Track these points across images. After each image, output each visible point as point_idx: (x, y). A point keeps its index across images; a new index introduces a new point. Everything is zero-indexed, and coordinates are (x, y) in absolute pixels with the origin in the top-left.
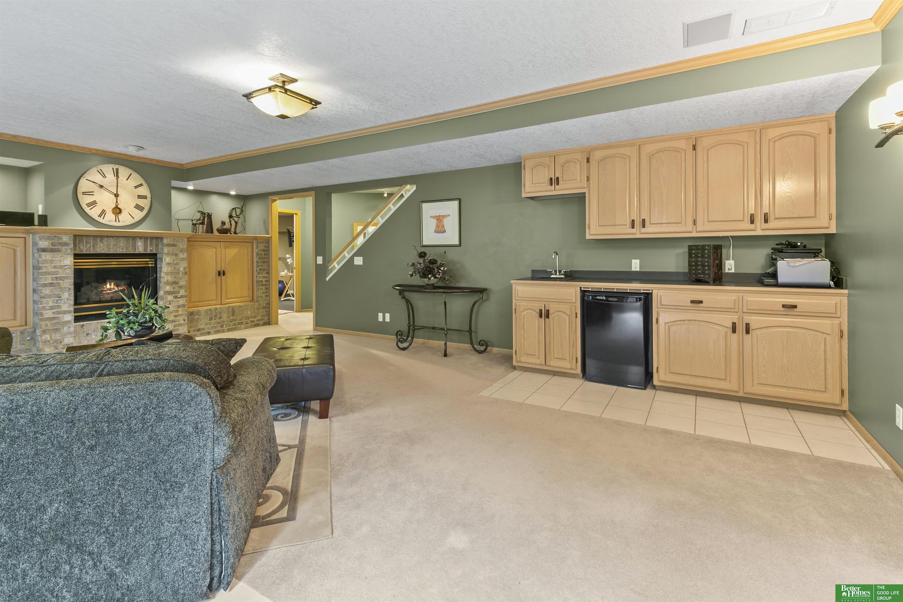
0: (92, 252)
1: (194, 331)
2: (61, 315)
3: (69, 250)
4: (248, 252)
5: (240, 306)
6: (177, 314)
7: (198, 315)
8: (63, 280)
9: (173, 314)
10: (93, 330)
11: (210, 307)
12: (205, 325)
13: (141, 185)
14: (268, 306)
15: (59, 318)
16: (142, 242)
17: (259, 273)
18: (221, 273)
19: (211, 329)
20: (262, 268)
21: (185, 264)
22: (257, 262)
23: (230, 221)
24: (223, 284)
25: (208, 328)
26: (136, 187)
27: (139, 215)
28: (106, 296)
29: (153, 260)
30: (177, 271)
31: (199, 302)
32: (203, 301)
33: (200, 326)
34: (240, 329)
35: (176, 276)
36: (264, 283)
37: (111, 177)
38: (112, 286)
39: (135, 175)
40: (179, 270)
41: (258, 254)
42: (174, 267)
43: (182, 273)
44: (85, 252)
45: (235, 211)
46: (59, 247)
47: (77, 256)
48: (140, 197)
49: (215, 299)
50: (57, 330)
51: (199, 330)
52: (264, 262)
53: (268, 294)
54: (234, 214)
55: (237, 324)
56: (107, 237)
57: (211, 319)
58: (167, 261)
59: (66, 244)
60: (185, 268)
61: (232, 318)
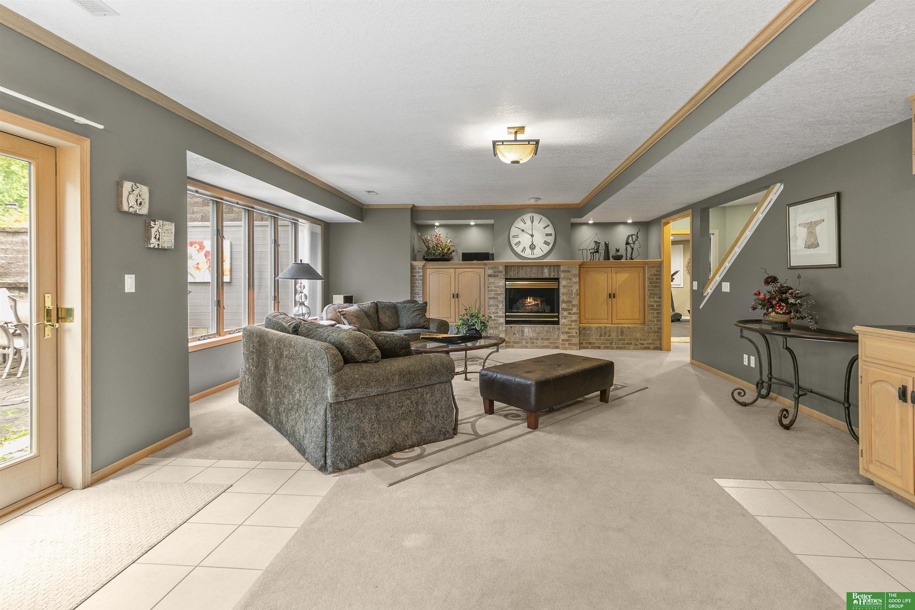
0: (517, 277)
1: (586, 343)
2: (498, 319)
3: (502, 275)
4: (639, 277)
5: (629, 328)
6: (570, 327)
7: (589, 330)
8: (500, 296)
9: (568, 327)
10: (517, 331)
11: (601, 325)
12: (595, 340)
13: (548, 226)
14: (659, 331)
15: (497, 320)
16: (547, 269)
17: (650, 298)
18: (612, 296)
19: (601, 344)
20: (653, 292)
21: (577, 287)
22: (648, 286)
23: (626, 248)
24: (614, 306)
25: (598, 343)
26: (544, 228)
27: (547, 249)
28: (527, 308)
29: (557, 283)
30: (570, 292)
31: (592, 319)
32: (596, 319)
33: (591, 341)
34: (629, 349)
35: (570, 296)
36: (655, 307)
37: (529, 222)
38: (531, 300)
39: (544, 218)
40: (572, 291)
41: (649, 279)
42: (568, 289)
43: (575, 294)
44: (513, 277)
45: (632, 238)
46: (498, 274)
47: (507, 279)
48: (547, 235)
49: (606, 318)
50: (496, 328)
51: (590, 343)
52: (655, 287)
53: (660, 319)
54: (630, 241)
55: (626, 343)
56: (526, 266)
57: (601, 336)
58: (563, 284)
59: (501, 272)
60: (577, 290)
61: (620, 337)
